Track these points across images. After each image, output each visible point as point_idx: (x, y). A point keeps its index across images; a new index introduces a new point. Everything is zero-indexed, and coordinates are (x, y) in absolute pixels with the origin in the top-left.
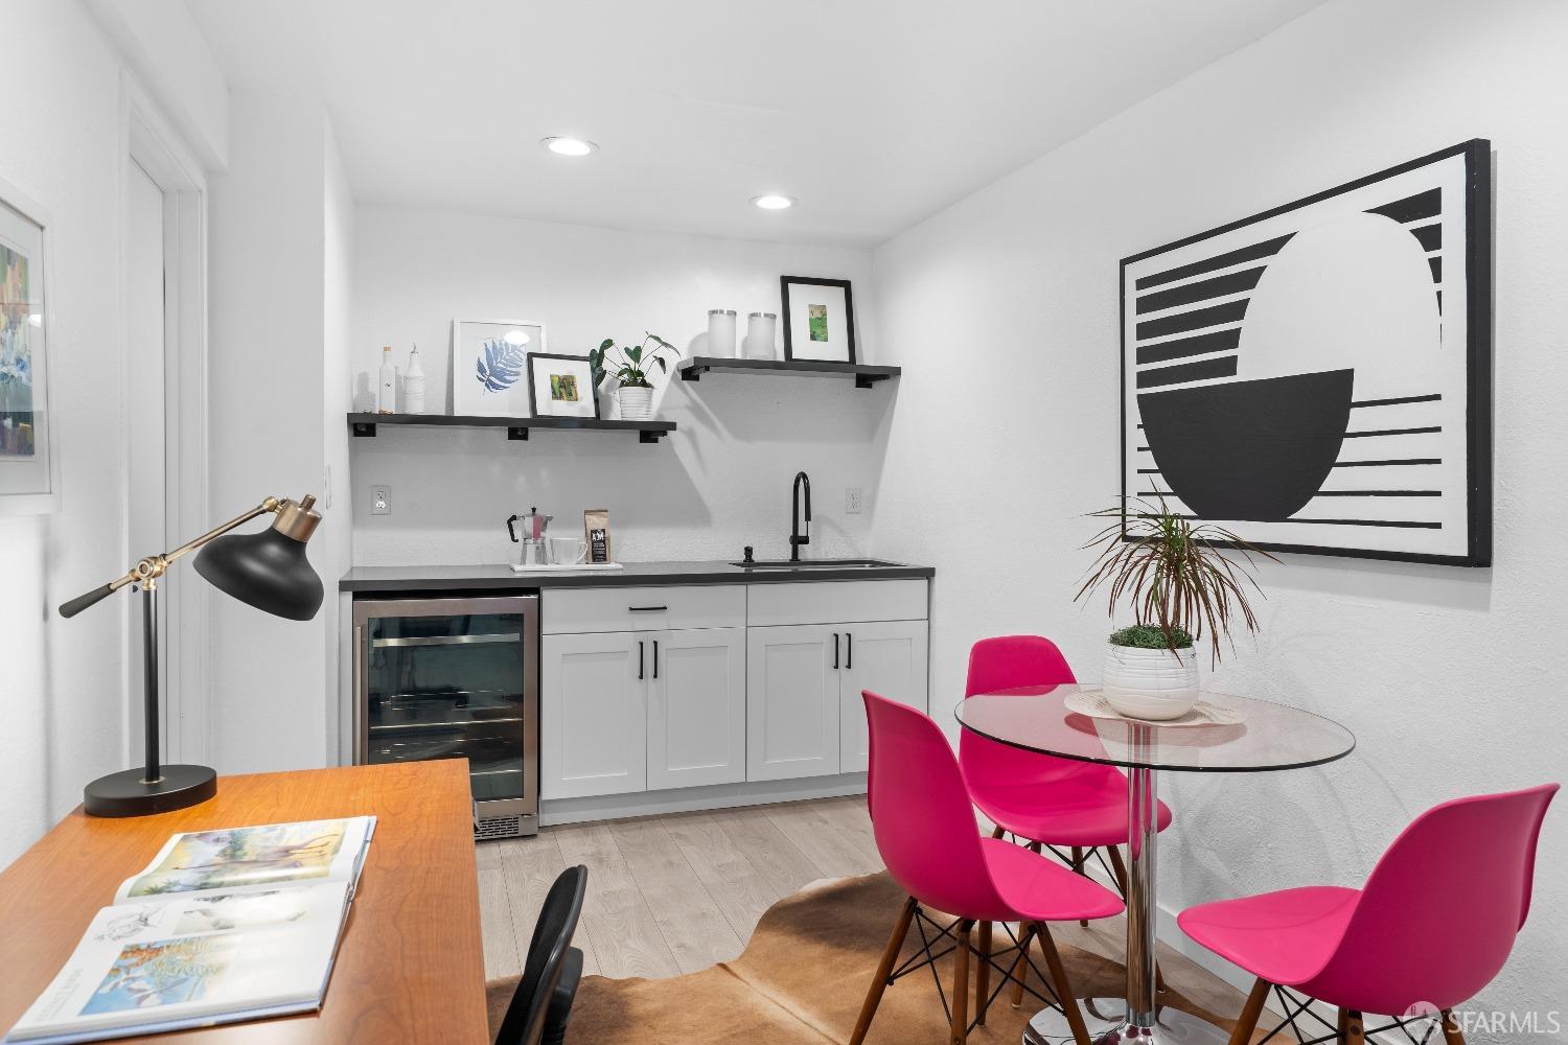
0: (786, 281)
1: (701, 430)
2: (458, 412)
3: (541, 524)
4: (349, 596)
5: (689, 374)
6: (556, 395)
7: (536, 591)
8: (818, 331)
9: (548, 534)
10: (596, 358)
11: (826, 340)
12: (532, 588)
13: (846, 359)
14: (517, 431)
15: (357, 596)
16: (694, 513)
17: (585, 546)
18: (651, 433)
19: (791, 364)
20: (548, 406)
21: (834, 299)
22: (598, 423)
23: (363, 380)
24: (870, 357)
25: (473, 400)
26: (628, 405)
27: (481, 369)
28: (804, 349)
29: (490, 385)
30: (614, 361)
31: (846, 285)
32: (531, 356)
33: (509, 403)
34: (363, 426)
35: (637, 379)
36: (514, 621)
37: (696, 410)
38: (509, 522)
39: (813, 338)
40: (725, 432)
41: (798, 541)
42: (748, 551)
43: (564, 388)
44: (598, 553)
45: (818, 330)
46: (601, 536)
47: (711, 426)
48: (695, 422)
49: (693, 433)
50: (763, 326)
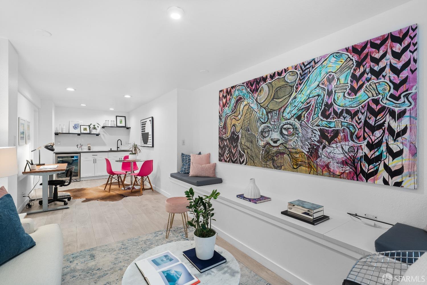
0: (117, 116)
1: (105, 134)
2: (70, 132)
3: (82, 146)
5: (103, 127)
7: (80, 153)
9: (83, 147)
10: (89, 126)
11: (122, 124)
12: (79, 153)
13: (125, 126)
14: (79, 135)
15: (56, 154)
16: (104, 144)
17: (88, 148)
18: (97, 135)
19: (117, 127)
20: (83, 131)
21: (123, 119)
22: (90, 134)
23: (57, 128)
24: (128, 126)
25: (72, 131)
26: (94, 132)
27: (73, 127)
28: (119, 125)
29: (75, 129)
30: (92, 126)
31: (125, 117)
32: (80, 125)
33: (77, 131)
34: (56, 134)
35: (95, 128)
36: (77, 157)
38: (77, 145)
39: (120, 123)
40: (107, 134)
41: (118, 148)
42: (111, 149)
43: (85, 129)
45: (121, 122)
46: (90, 147)
47: (106, 134)
48: (104, 133)
49: (103, 135)
50: (113, 122)
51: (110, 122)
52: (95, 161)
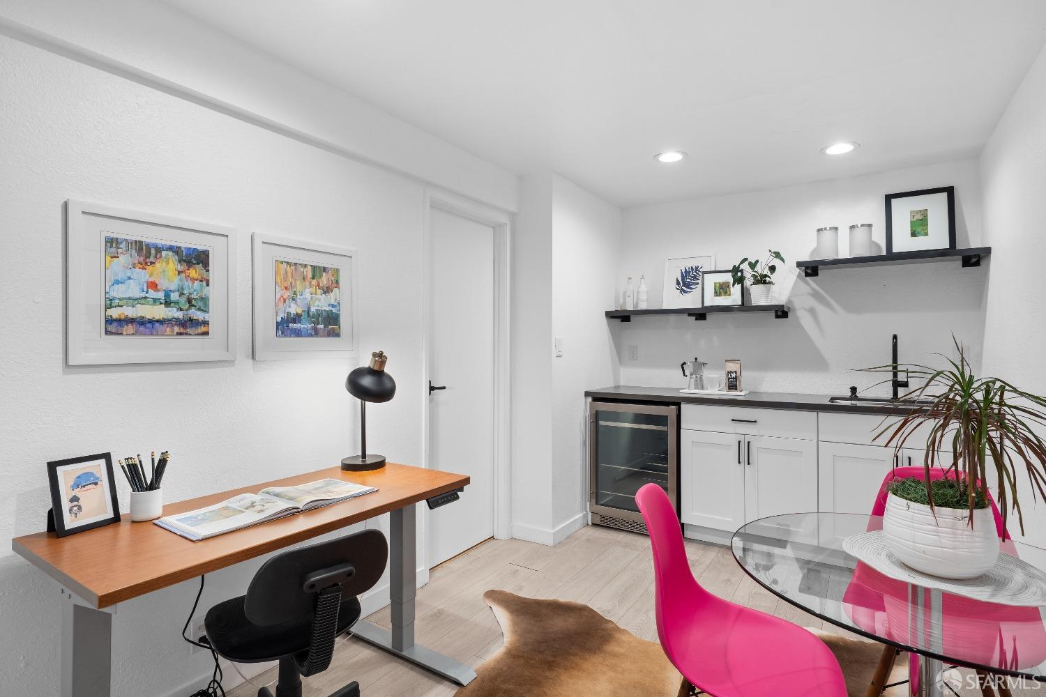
0: (889, 198)
1: (820, 309)
3: (700, 367)
4: (590, 399)
5: (811, 269)
6: (717, 294)
7: (678, 405)
8: (919, 229)
9: (703, 373)
10: (736, 270)
11: (927, 234)
12: (676, 403)
13: (946, 246)
14: (696, 315)
15: (594, 400)
16: (817, 362)
17: (724, 381)
18: (781, 312)
19: (891, 257)
20: (711, 300)
21: (936, 207)
22: (745, 307)
25: (673, 300)
26: (759, 296)
27: (678, 283)
28: (903, 242)
29: (683, 291)
31: (949, 191)
32: (703, 273)
33: (691, 301)
35: (761, 280)
37: (816, 295)
38: (682, 365)
39: (913, 234)
40: (838, 308)
41: (897, 384)
42: (854, 390)
43: (722, 289)
44: (733, 386)
45: (919, 226)
46: (734, 375)
47: (828, 305)
48: (812, 302)
49: (812, 311)
50: (861, 234)
51: (844, 233)
52: (745, 454)
